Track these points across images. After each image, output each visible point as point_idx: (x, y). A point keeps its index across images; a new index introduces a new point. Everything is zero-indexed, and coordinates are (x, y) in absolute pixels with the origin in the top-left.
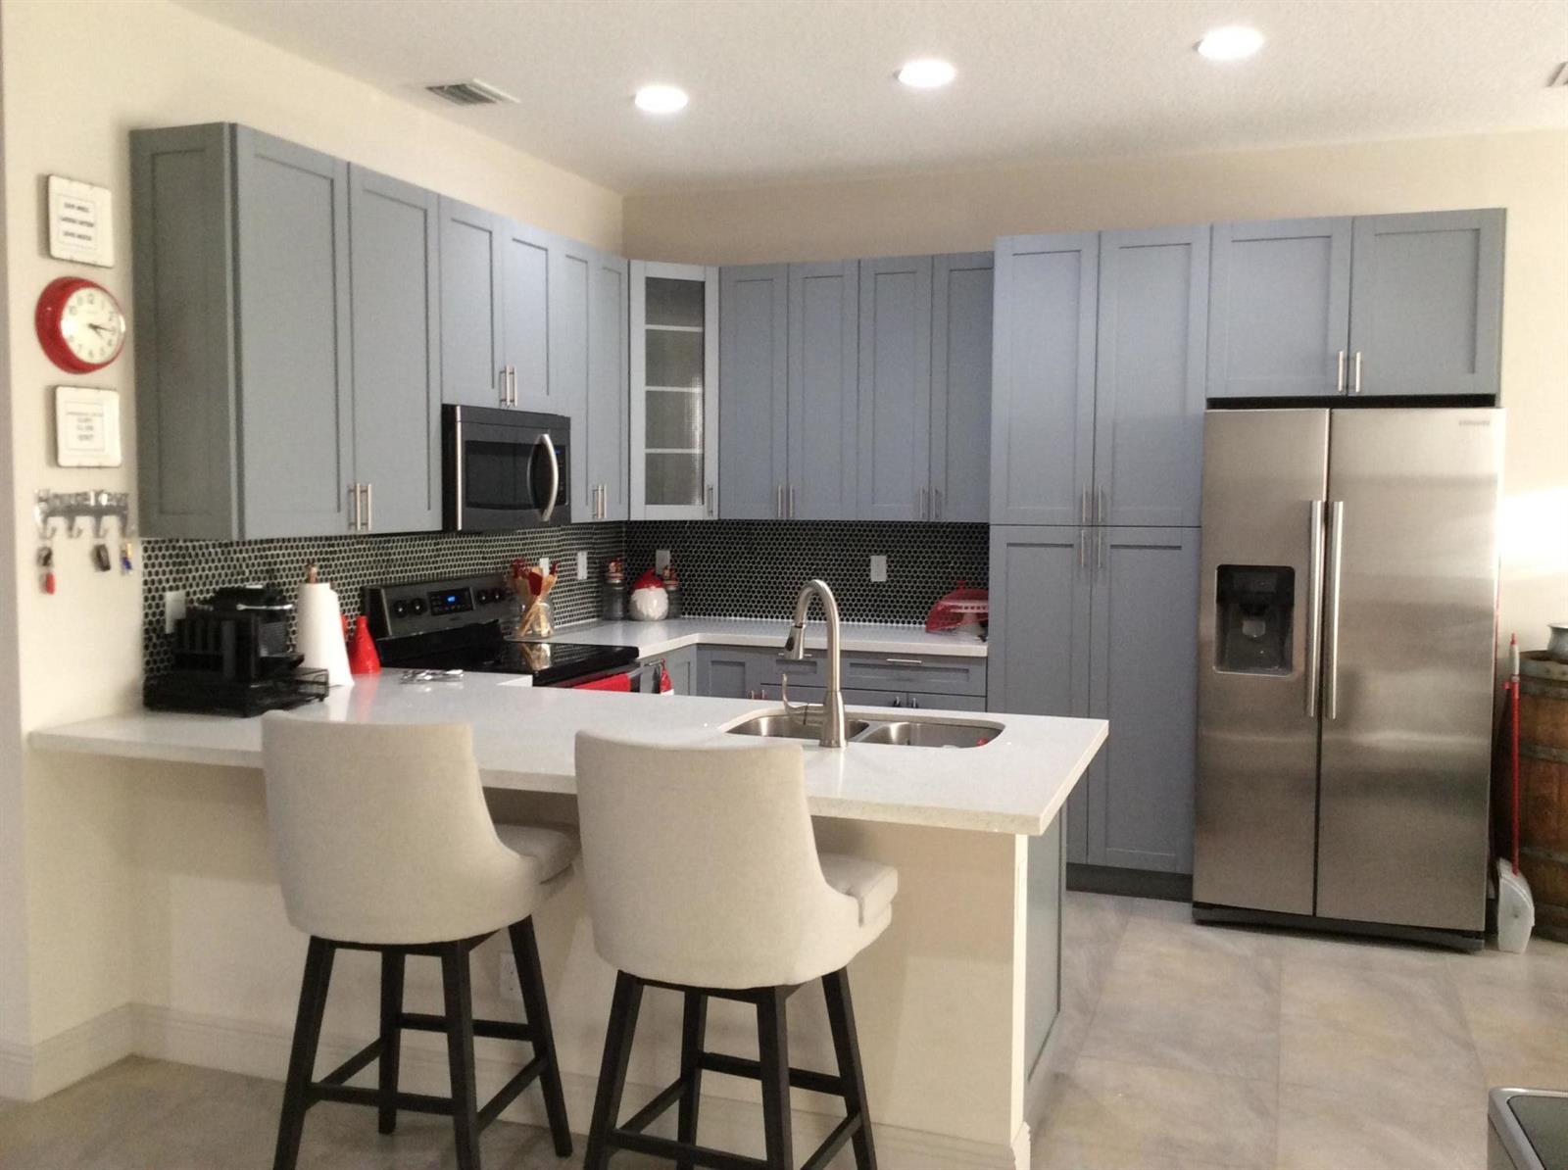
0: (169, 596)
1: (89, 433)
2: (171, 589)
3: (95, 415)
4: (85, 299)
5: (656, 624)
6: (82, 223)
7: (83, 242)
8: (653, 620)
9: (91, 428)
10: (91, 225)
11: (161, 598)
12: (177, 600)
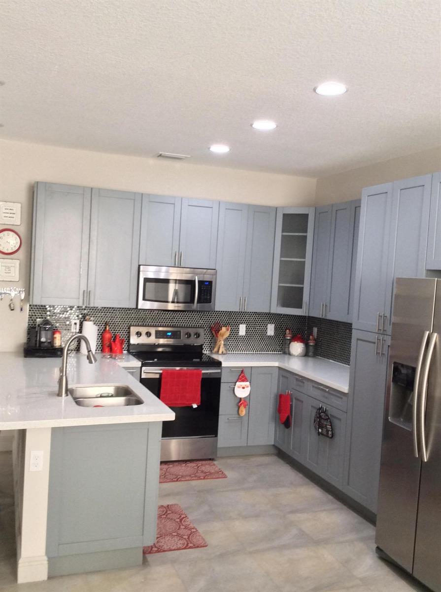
0: (38, 320)
1: (9, 271)
2: (40, 318)
3: (12, 266)
4: (6, 234)
5: (296, 358)
6: (11, 213)
7: (12, 219)
8: (294, 356)
9: (10, 270)
10: (14, 214)
11: (35, 320)
12: (40, 321)
